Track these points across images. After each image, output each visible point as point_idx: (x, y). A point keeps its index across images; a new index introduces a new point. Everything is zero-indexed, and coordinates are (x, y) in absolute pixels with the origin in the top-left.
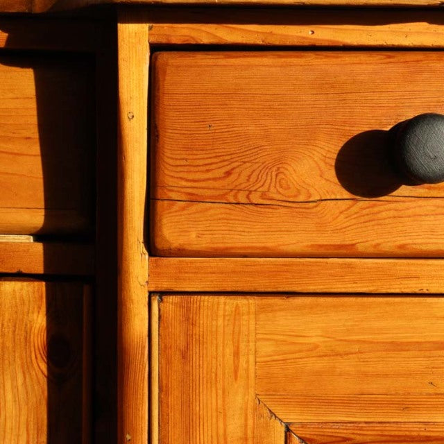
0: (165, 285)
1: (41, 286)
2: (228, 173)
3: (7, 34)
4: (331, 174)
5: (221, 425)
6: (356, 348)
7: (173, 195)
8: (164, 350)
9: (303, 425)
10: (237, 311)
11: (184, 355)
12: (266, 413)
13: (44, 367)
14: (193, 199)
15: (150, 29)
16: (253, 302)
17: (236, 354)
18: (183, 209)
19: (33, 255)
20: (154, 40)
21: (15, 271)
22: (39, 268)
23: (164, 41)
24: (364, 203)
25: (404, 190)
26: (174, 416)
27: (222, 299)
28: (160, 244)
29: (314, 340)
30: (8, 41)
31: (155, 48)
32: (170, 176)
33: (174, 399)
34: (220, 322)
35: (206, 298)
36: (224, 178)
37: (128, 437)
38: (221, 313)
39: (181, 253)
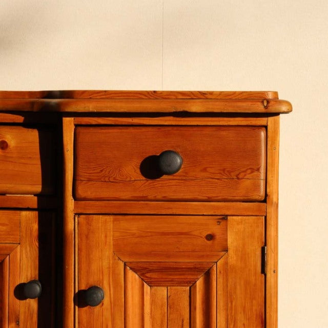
0: (80, 211)
1: (36, 213)
2: (102, 171)
3: (23, 118)
4: (138, 171)
5: (101, 263)
6: (150, 234)
7: (82, 179)
8: (80, 235)
9: (131, 263)
10: (106, 222)
11: (87, 237)
12: (117, 258)
13: (37, 244)
14: (89, 180)
15: (74, 119)
16: (112, 217)
17: (106, 237)
18: (86, 183)
19: (33, 201)
20: (76, 123)
21: (26, 207)
22: (36, 206)
23: (79, 123)
24: (150, 181)
25: (165, 177)
26: (84, 259)
27: (101, 216)
28: (78, 196)
29: (135, 231)
30: (24, 120)
31: (76, 126)
32: (81, 172)
33: (83, 254)
34: (100, 225)
35: (95, 216)
36: (99, 172)
37: (67, 267)
38: (100, 221)
39: (85, 199)
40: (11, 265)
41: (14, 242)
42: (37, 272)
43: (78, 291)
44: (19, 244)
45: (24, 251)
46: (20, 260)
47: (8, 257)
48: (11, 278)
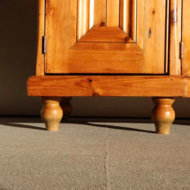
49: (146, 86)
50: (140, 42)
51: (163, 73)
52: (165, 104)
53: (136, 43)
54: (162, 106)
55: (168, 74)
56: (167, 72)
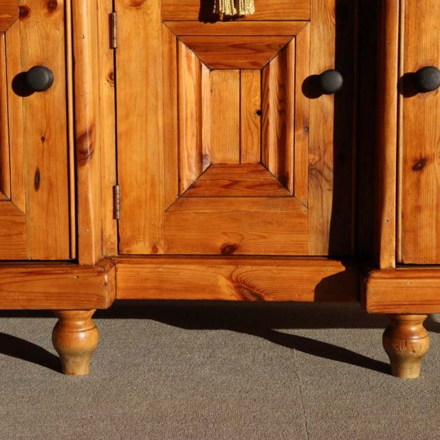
13: (334, 21)
40: (298, 50)
41: (302, 19)
42: (333, 60)
43: (404, 75)
44: (309, 21)
45: (316, 31)
46: (310, 43)
47: (294, 40)
48: (297, 69)
49: (27, 290)
50: (18, 198)
51: (67, 258)
52: (73, 319)
53: (10, 200)
54: (67, 322)
55: (76, 261)
56: (74, 256)
